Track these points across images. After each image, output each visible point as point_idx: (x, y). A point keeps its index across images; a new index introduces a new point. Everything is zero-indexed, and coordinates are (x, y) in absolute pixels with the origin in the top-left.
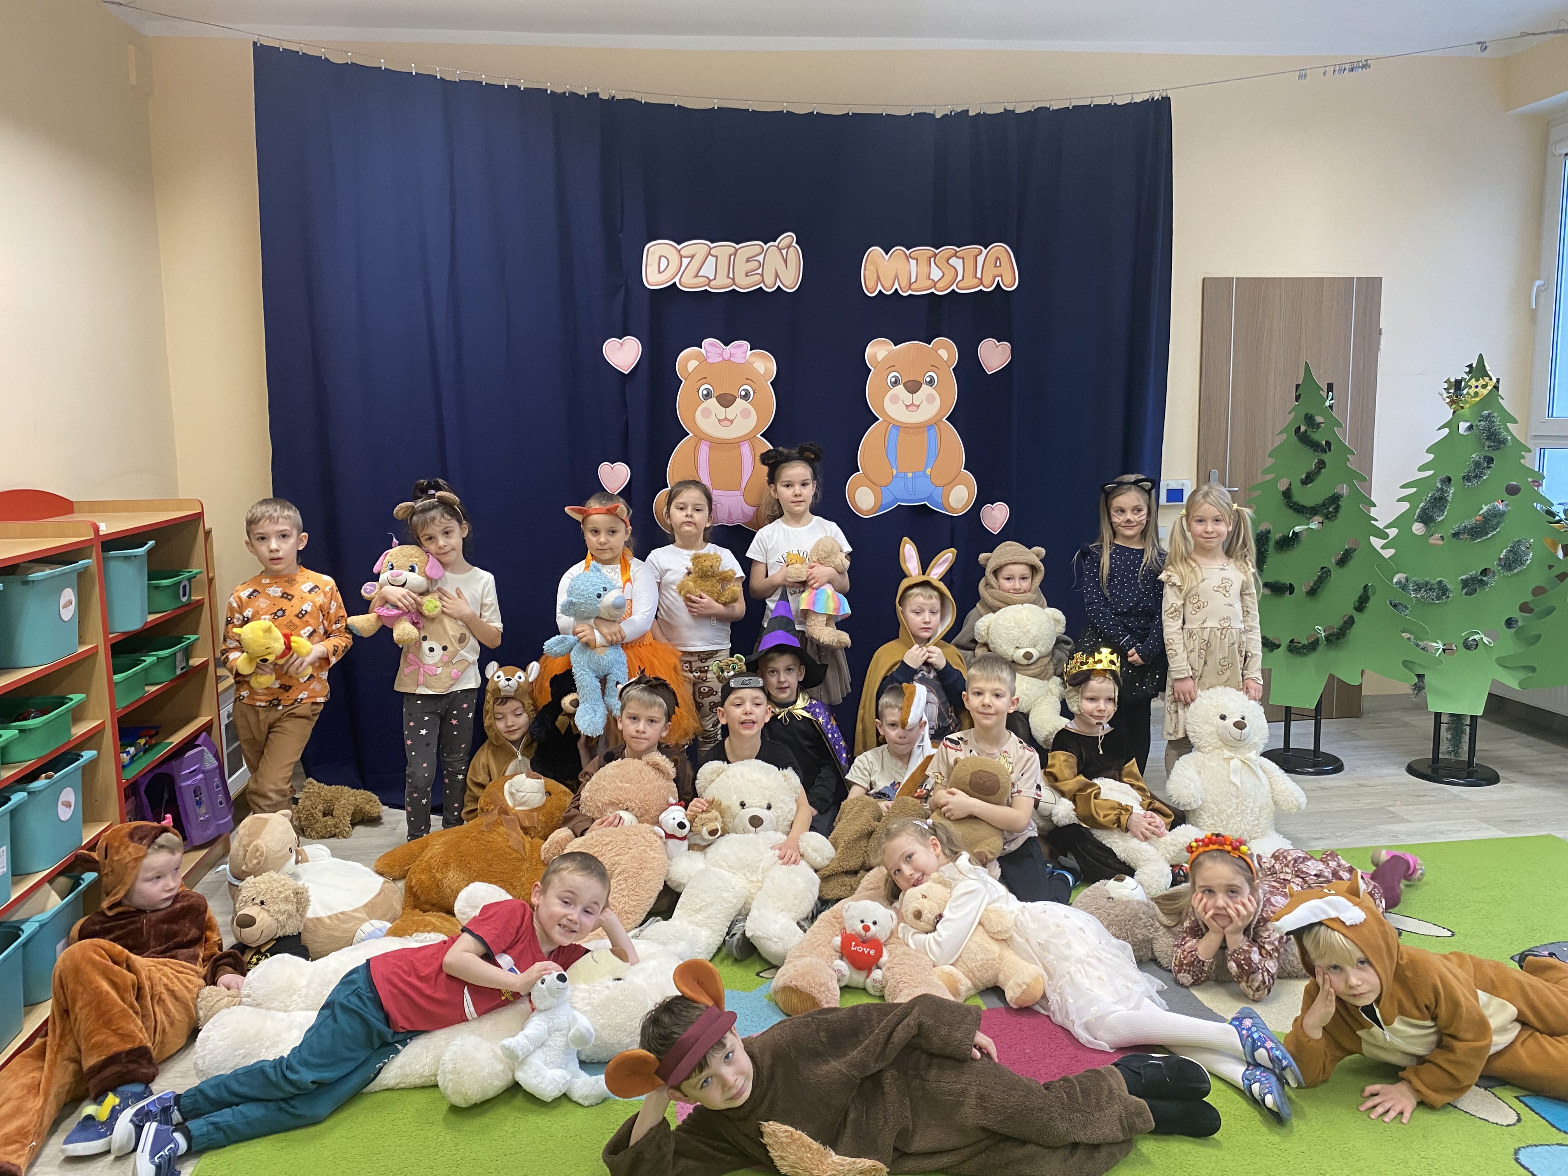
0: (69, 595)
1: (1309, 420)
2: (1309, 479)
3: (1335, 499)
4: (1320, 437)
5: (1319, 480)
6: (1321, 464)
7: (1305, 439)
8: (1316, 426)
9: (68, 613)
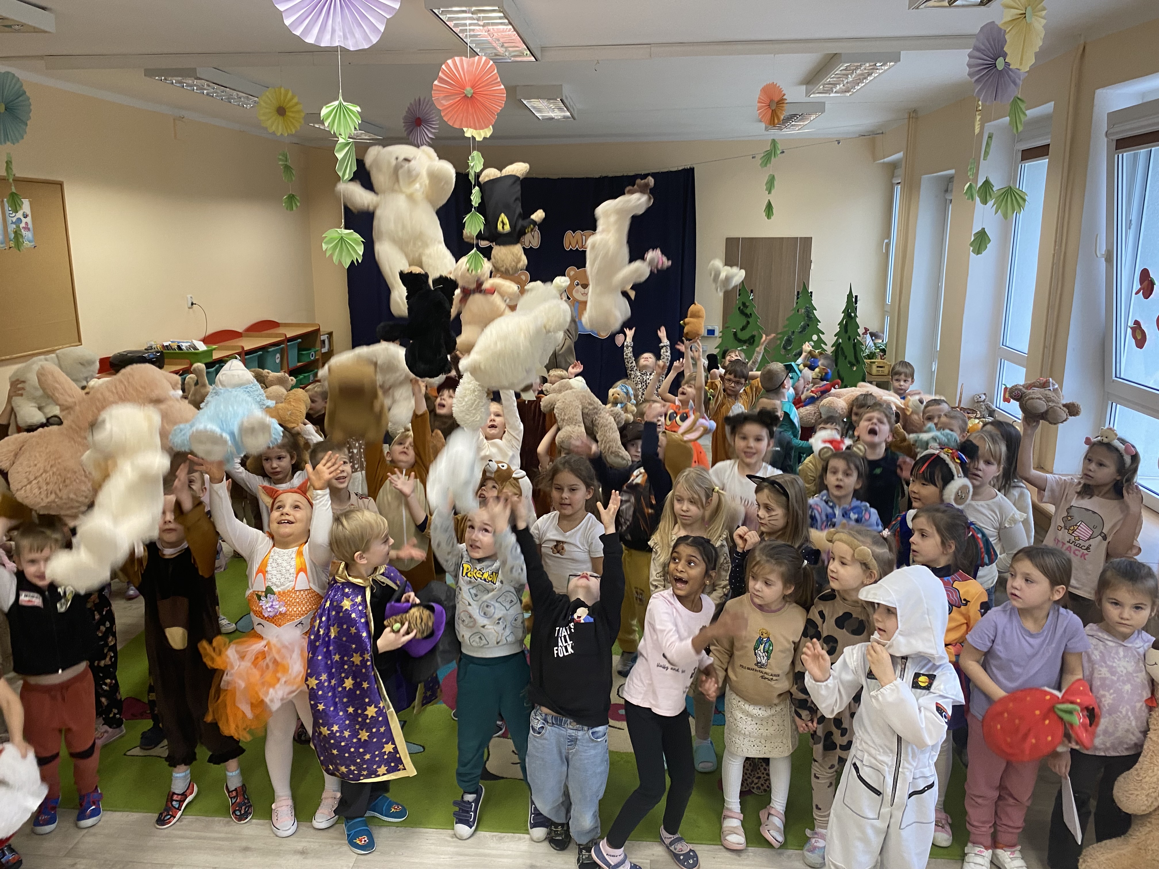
0: (278, 355)
1: (744, 304)
2: (743, 329)
3: (753, 337)
4: (748, 311)
5: (747, 330)
6: (748, 323)
7: (742, 312)
8: (747, 307)
9: (278, 361)
